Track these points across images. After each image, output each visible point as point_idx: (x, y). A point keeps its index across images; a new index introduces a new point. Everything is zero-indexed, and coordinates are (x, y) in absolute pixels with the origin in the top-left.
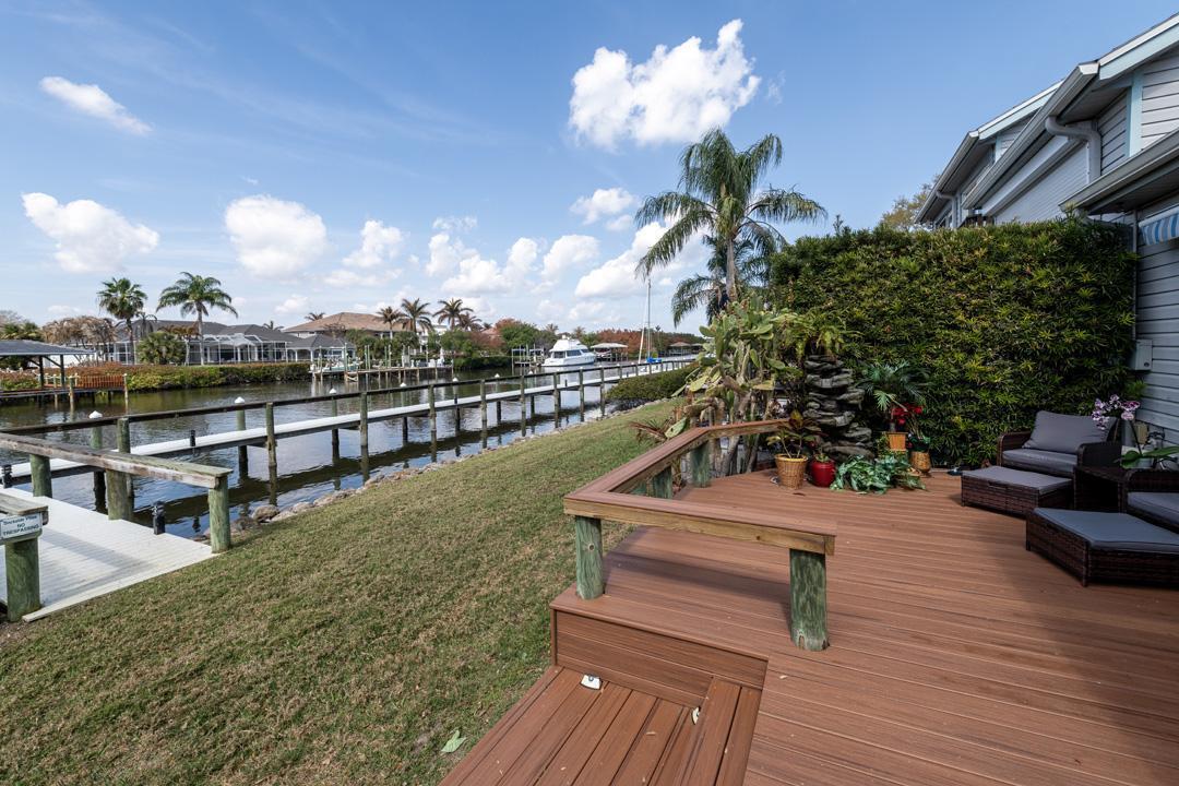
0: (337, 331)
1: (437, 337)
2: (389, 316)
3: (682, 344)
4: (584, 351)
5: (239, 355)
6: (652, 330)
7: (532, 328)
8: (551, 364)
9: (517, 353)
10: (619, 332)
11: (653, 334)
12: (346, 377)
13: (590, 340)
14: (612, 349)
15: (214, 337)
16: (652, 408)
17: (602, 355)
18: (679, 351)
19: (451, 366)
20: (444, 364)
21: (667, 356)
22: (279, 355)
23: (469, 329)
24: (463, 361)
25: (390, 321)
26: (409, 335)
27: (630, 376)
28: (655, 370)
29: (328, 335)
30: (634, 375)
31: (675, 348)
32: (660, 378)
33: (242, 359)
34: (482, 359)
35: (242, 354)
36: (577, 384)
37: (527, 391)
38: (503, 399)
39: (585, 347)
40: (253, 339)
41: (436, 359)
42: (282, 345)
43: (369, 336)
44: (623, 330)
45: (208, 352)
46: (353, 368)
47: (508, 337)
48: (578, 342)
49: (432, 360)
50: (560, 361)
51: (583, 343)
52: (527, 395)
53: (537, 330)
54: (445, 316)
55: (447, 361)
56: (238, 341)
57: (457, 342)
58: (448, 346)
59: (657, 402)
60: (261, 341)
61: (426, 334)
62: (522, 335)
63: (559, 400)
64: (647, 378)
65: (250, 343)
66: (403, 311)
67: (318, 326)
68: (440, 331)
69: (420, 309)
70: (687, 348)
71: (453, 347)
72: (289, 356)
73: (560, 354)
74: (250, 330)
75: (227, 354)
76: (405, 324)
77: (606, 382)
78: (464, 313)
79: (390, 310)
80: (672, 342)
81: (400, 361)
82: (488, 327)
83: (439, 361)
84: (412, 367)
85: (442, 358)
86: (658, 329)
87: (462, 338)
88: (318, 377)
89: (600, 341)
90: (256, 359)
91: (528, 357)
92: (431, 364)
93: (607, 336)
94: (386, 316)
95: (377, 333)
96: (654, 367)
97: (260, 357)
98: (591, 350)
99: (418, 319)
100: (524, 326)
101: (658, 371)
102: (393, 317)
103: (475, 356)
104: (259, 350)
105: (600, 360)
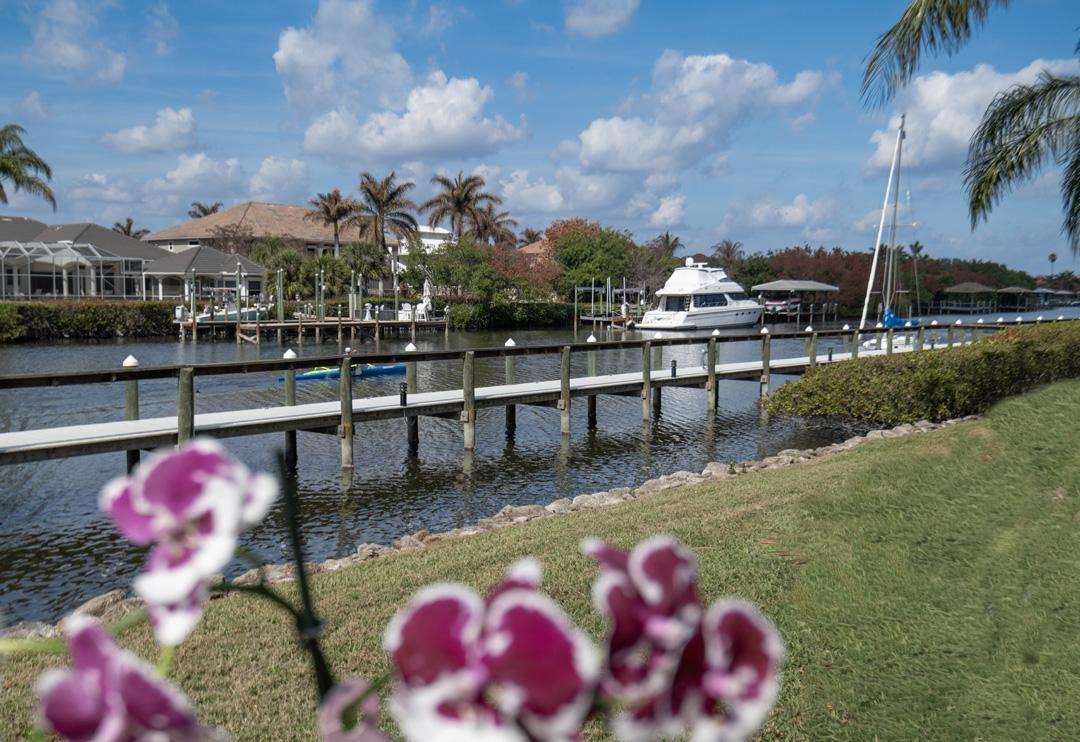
0: (237, 240)
1: (424, 259)
2: (334, 210)
3: (976, 288)
4: (736, 296)
5: (65, 285)
6: (899, 250)
7: (624, 241)
8: (657, 320)
9: (586, 297)
10: (820, 253)
11: (904, 262)
12: (239, 335)
13: (749, 272)
14: (801, 293)
15: (21, 246)
16: (887, 446)
17: (778, 306)
18: (966, 304)
19: (444, 320)
20: (430, 313)
21: (935, 312)
22: (130, 286)
23: (491, 241)
24: (472, 310)
25: (335, 221)
26: (368, 250)
27: (837, 357)
28: (902, 345)
29: (220, 247)
30: (848, 356)
31: (957, 296)
32: (912, 368)
33: (71, 291)
34: (512, 308)
35: (70, 281)
36: (700, 371)
37: (576, 383)
38: (521, 399)
39: (736, 287)
40: (86, 252)
41: (415, 303)
42: (135, 266)
43: (293, 251)
44: (829, 250)
45: (15, 275)
46: (252, 316)
47: (571, 262)
48: (723, 275)
49: (407, 306)
50: (678, 319)
51: (735, 279)
52: (575, 393)
53: (632, 245)
54: (443, 212)
55: (436, 310)
56: (64, 255)
57: (461, 269)
58: (445, 276)
59: (903, 430)
60: (99, 256)
61: (404, 251)
62: (599, 255)
63: (657, 407)
64: (879, 365)
65: (83, 260)
66: (360, 198)
67: (204, 228)
68: (432, 245)
69: (393, 195)
70: (986, 296)
71: (454, 279)
72: (148, 288)
73: (677, 303)
74: (85, 234)
75: (44, 281)
76: (363, 228)
77: (773, 371)
78: (483, 204)
79: (335, 198)
80: (947, 282)
81: (345, 305)
82: (532, 237)
83: (421, 308)
84: (368, 319)
85: (427, 301)
86: (916, 248)
87: (473, 260)
88: (188, 329)
89: (775, 275)
90: (93, 294)
91: (609, 307)
92: (404, 316)
93: (792, 263)
94: (327, 211)
95: (310, 247)
96: (900, 339)
97: (98, 289)
98: (752, 295)
99: (387, 217)
100: (606, 237)
101: (910, 349)
102: (342, 213)
103: (497, 299)
104: (98, 274)
105: (772, 318)
